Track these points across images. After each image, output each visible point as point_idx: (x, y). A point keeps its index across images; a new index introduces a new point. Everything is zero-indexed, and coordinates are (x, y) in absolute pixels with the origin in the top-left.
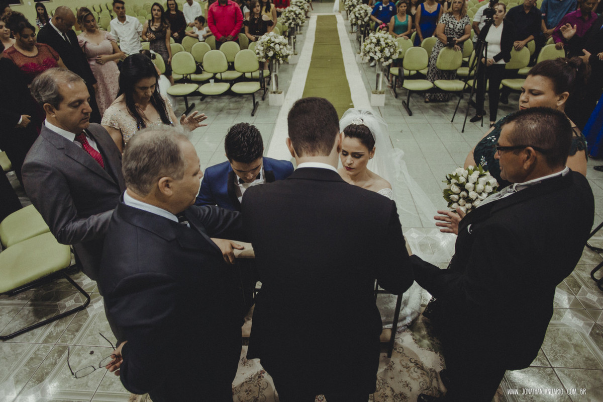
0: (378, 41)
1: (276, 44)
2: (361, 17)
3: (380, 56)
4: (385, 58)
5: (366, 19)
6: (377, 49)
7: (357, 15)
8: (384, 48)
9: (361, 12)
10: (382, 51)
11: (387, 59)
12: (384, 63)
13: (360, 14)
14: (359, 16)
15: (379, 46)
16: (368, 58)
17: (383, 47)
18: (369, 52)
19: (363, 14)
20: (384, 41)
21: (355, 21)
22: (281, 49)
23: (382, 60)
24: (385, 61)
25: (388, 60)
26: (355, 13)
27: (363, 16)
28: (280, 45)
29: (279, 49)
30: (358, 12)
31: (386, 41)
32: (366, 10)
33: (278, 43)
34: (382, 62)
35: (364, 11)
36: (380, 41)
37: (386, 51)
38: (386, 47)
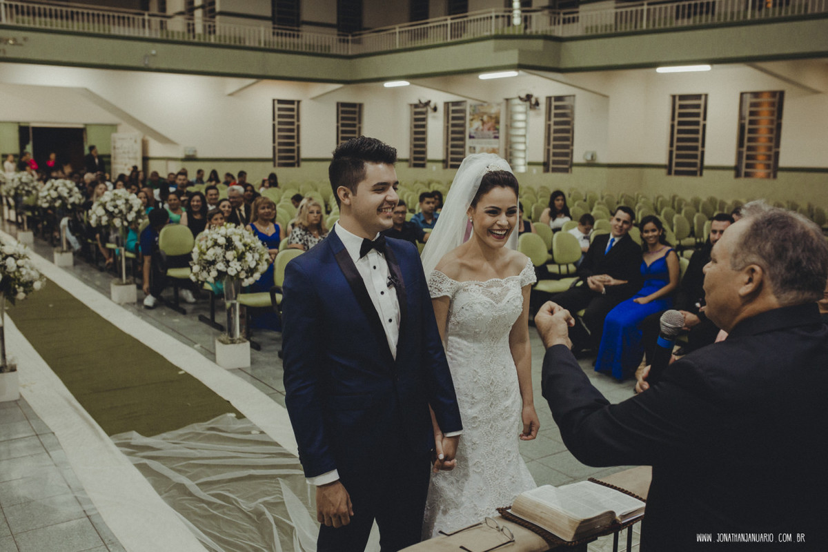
0: (229, 240)
1: (7, 256)
2: (121, 212)
3: (239, 268)
4: (247, 272)
5: (131, 216)
6: (230, 255)
7: (111, 209)
8: (243, 253)
9: (119, 202)
10: (241, 257)
11: (251, 271)
12: (246, 280)
13: (116, 207)
14: (116, 211)
15: (232, 249)
16: (214, 273)
17: (240, 251)
18: (213, 263)
19: (123, 207)
20: (241, 240)
21: (108, 221)
22: (18, 267)
23: (243, 275)
24: (247, 277)
25: (252, 276)
26: (104, 205)
27: (125, 211)
28: (16, 259)
29: (14, 269)
30: (113, 203)
31: (243, 241)
32: (127, 200)
33: (12, 256)
34: (243, 280)
35: (124, 201)
36: (232, 241)
37: (249, 256)
38: (246, 250)
